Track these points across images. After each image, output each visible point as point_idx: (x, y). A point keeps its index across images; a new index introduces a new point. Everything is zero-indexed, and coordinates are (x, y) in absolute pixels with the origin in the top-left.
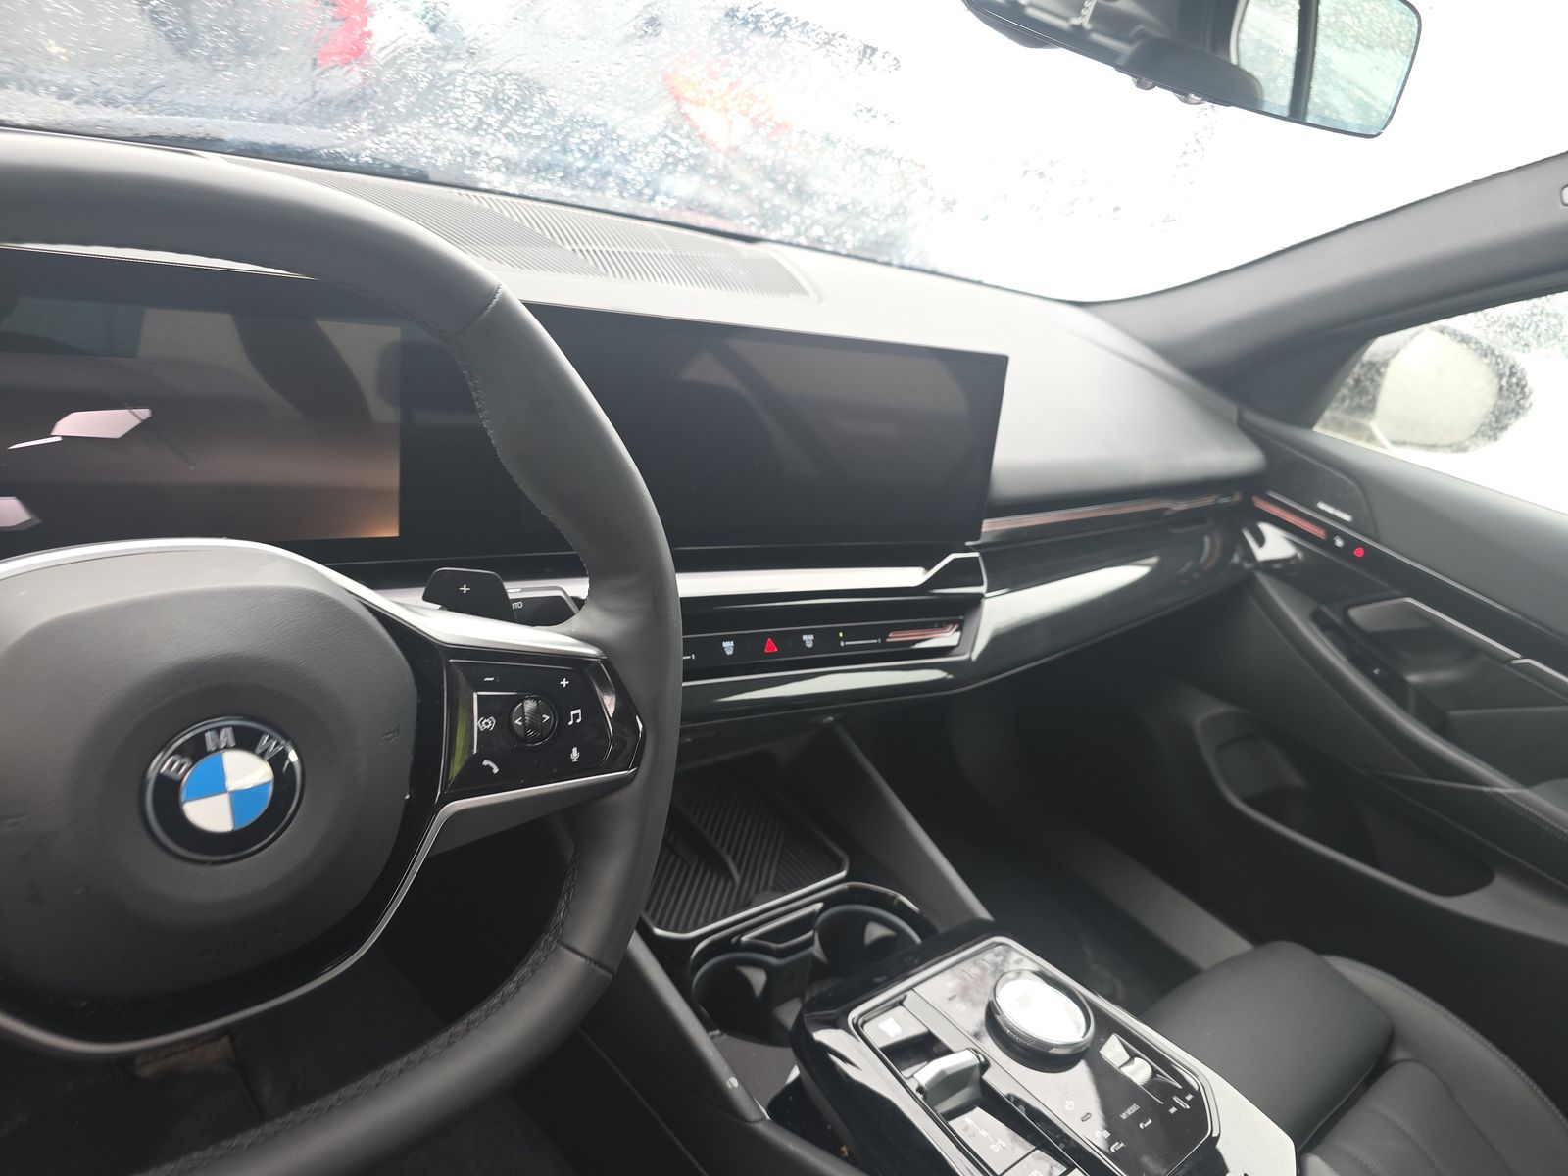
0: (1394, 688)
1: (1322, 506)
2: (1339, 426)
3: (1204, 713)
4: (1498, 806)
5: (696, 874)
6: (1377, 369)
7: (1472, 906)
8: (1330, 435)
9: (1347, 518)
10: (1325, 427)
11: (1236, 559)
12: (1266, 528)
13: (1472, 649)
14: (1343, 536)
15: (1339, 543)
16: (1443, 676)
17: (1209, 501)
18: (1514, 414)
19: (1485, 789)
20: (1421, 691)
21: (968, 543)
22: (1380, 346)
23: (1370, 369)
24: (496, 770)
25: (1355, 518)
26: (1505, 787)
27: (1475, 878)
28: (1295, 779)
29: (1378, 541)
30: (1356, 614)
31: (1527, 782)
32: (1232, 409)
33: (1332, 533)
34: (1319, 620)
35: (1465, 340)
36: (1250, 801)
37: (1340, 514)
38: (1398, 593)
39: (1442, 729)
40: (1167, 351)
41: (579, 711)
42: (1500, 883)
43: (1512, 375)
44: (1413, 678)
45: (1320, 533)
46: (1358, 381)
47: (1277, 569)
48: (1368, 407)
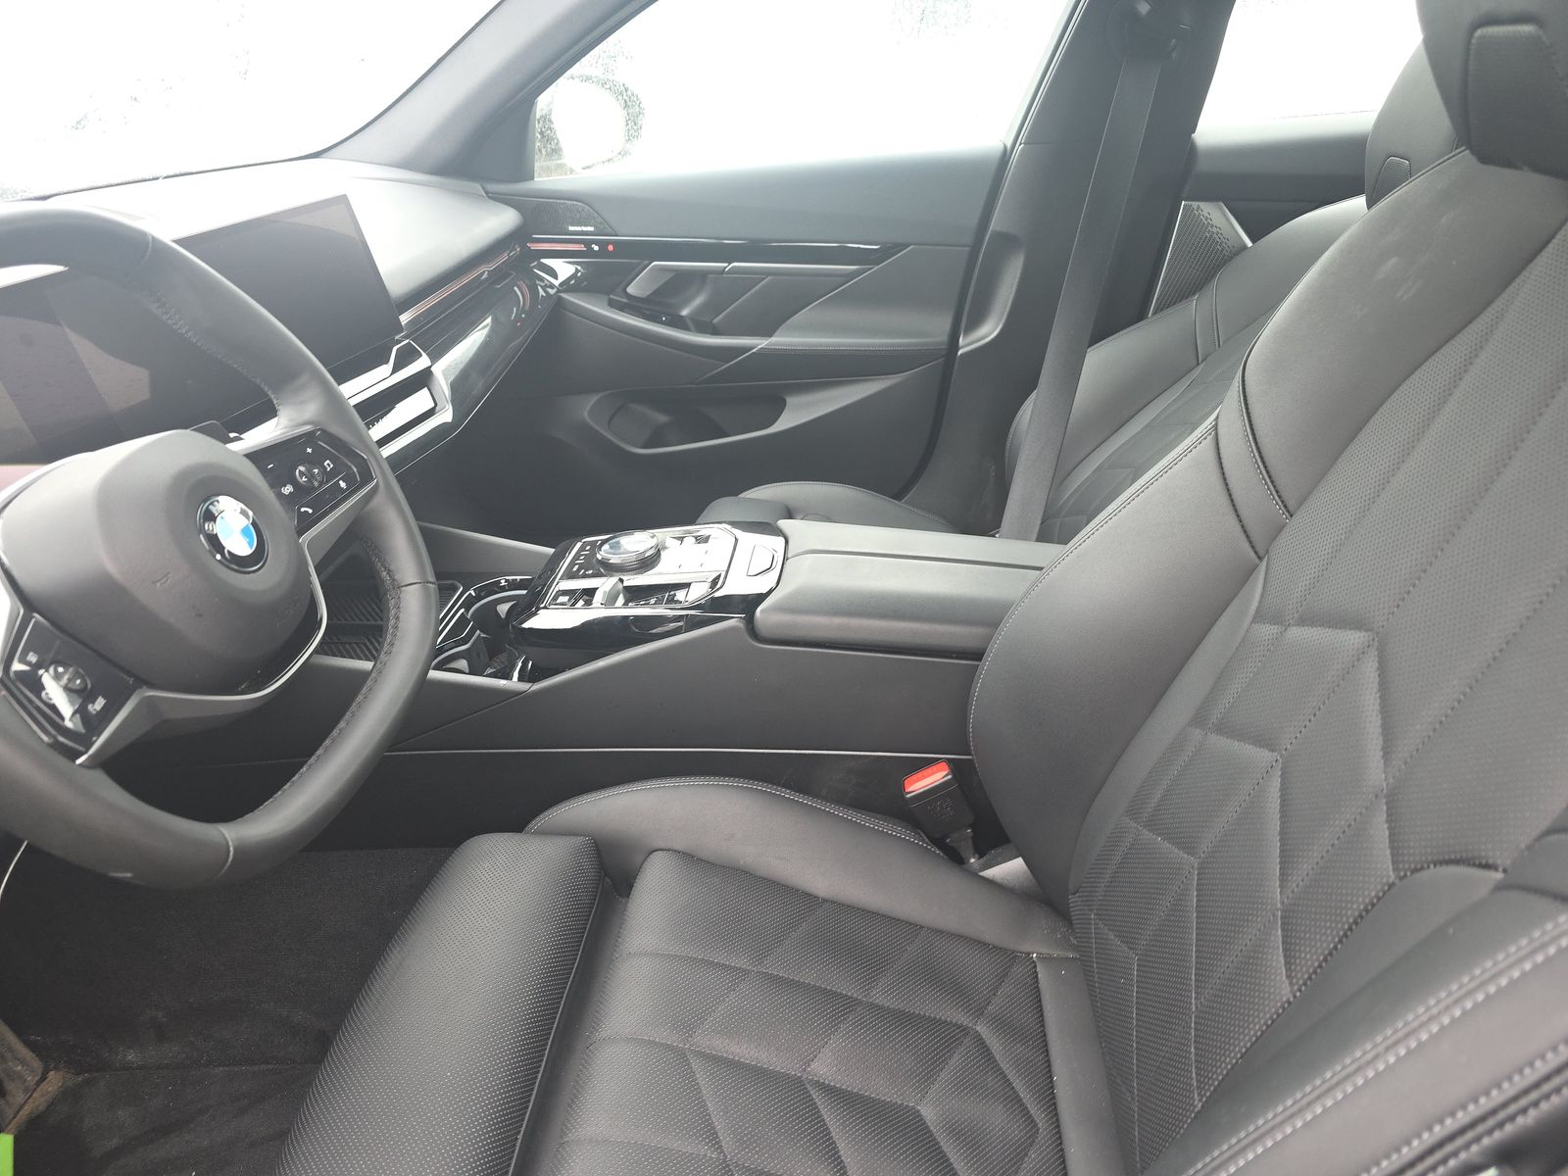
0: (677, 322)
1: (571, 228)
2: (548, 171)
3: (586, 408)
4: (764, 355)
5: (372, 643)
6: (546, 119)
7: (784, 423)
8: (546, 179)
9: (591, 229)
10: (540, 176)
11: (542, 292)
12: (547, 262)
13: (703, 275)
14: (596, 242)
15: (596, 248)
16: (698, 301)
17: (504, 257)
18: (641, 116)
19: (754, 350)
20: (692, 317)
21: (397, 337)
22: (543, 102)
23: (544, 121)
24: (310, 511)
25: (595, 227)
26: (760, 343)
27: (777, 407)
28: (662, 418)
29: (617, 236)
30: (630, 290)
31: (770, 334)
32: (477, 187)
33: (588, 243)
34: (612, 304)
35: (588, 79)
36: (645, 446)
37: (585, 229)
38: (647, 262)
39: (715, 331)
40: (408, 163)
41: (328, 461)
42: (791, 401)
43: (626, 90)
44: (685, 312)
45: (582, 247)
46: (541, 133)
47: (570, 286)
48: (556, 151)
